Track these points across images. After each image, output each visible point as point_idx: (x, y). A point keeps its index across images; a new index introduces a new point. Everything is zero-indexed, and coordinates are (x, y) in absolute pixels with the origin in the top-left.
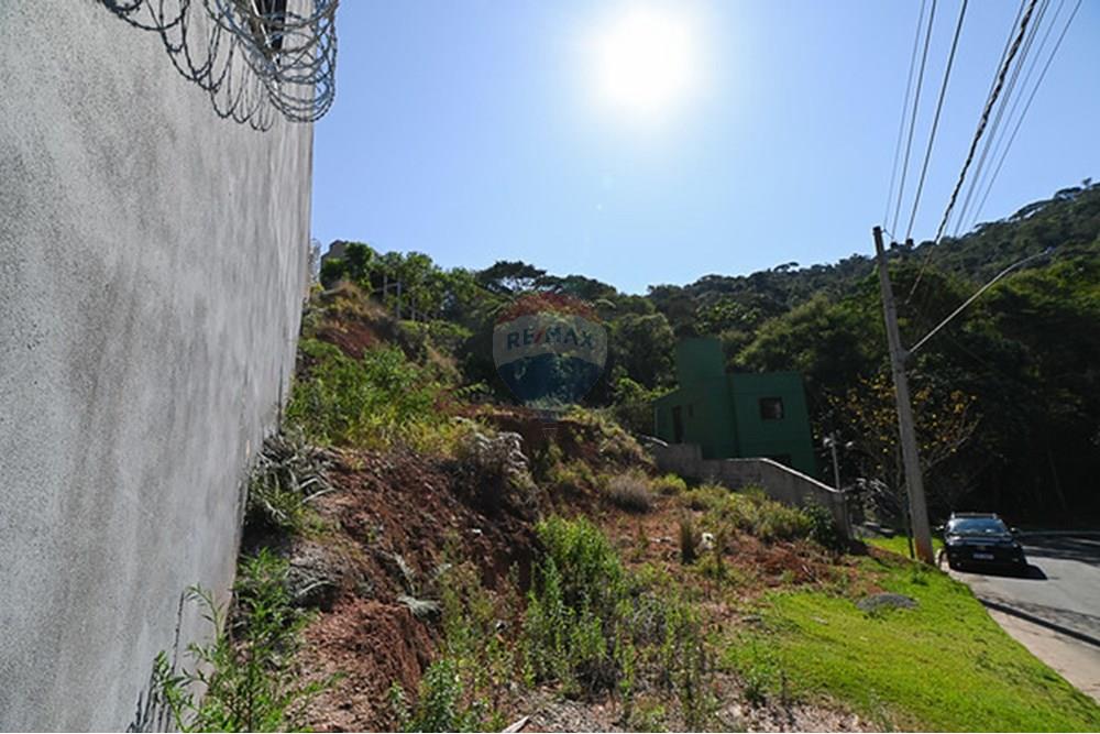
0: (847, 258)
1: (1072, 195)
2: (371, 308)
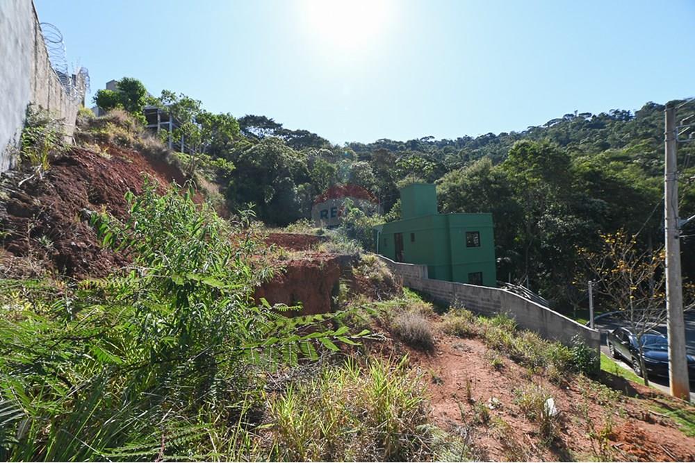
0: (462, 137)
1: (570, 117)
2: (145, 138)
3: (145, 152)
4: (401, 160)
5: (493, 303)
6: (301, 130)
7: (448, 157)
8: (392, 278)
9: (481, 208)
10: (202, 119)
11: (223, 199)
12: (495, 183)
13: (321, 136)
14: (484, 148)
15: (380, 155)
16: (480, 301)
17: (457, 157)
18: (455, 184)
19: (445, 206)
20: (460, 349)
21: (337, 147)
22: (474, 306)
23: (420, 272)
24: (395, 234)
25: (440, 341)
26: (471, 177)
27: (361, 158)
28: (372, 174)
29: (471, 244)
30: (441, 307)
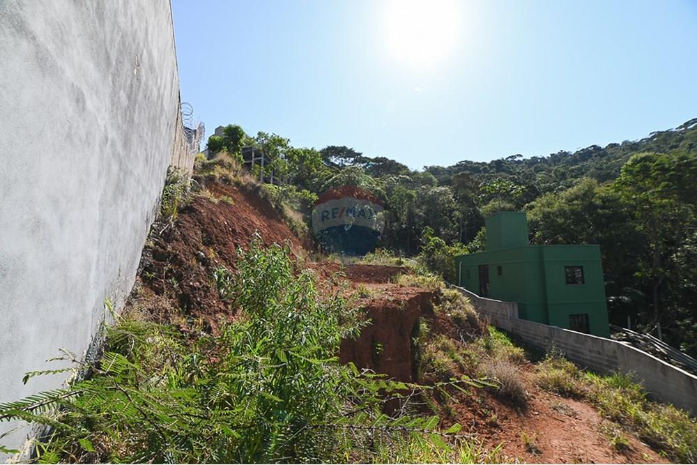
0: (556, 153)
2: (243, 175)
3: (242, 189)
4: (485, 185)
5: (606, 358)
6: (380, 157)
7: (539, 177)
8: (477, 316)
9: (584, 236)
10: (291, 155)
11: (306, 227)
12: (603, 208)
13: (399, 162)
14: (585, 163)
15: (461, 179)
16: (587, 352)
17: (551, 176)
18: (549, 210)
19: (538, 234)
20: (561, 411)
21: (415, 173)
22: (579, 357)
23: (509, 311)
24: (479, 266)
25: (534, 398)
26: (569, 201)
27: (441, 184)
28: (453, 199)
29: (571, 280)
30: (535, 354)
